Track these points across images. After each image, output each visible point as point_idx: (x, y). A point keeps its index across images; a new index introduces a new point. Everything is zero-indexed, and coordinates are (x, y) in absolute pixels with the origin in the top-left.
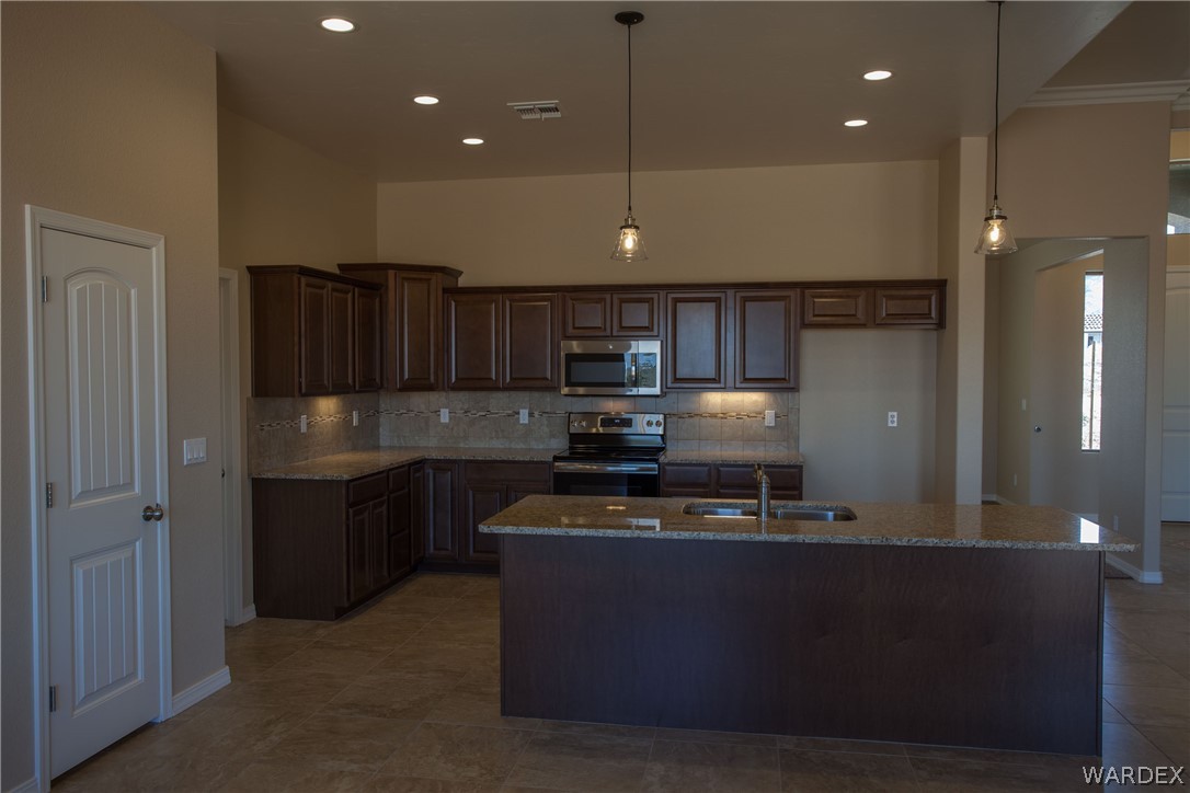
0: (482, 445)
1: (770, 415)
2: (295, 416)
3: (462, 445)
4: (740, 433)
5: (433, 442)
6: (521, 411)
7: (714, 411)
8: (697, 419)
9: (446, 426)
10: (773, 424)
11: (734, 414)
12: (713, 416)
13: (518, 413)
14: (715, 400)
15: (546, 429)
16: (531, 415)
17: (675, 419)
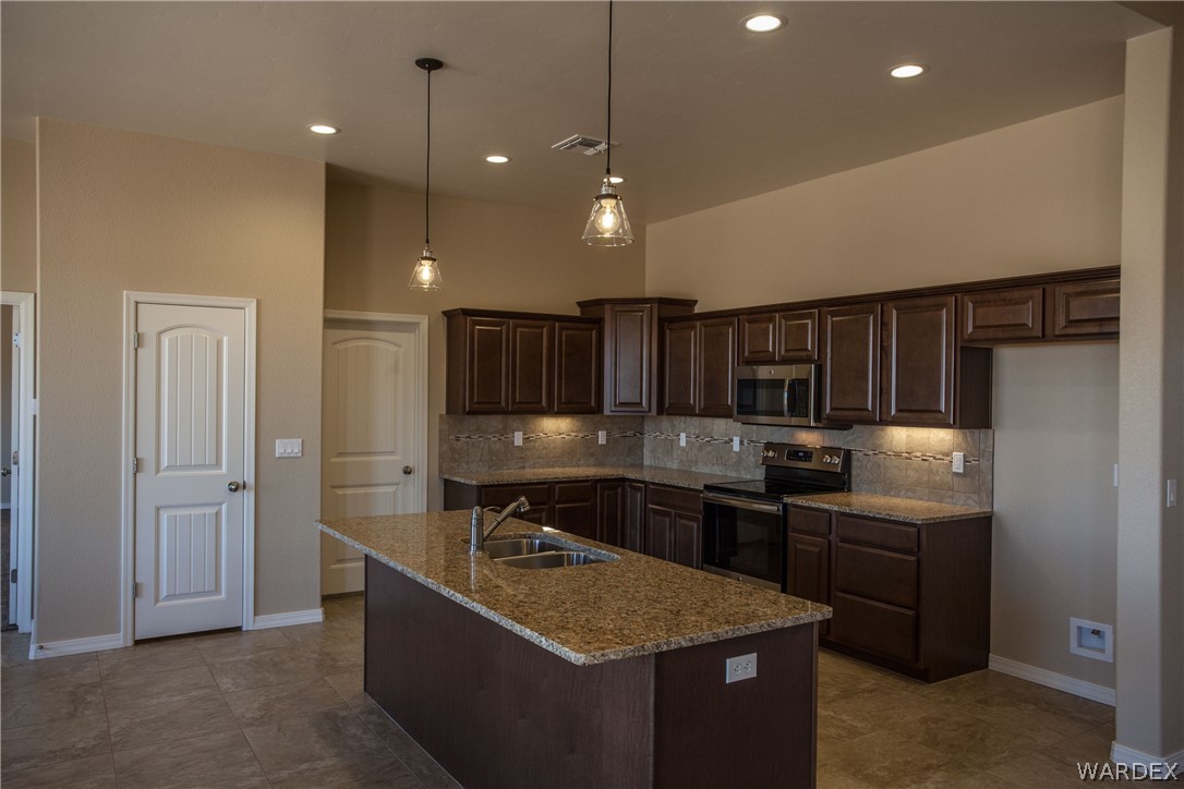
0: (706, 470)
1: (958, 456)
2: (506, 431)
3: (693, 469)
4: (925, 478)
5: (675, 465)
6: (735, 438)
7: (898, 450)
8: (883, 456)
9: (683, 449)
10: (961, 471)
11: (919, 454)
12: (898, 455)
13: (732, 440)
14: (900, 437)
15: (753, 459)
16: (741, 443)
17: (860, 454)
